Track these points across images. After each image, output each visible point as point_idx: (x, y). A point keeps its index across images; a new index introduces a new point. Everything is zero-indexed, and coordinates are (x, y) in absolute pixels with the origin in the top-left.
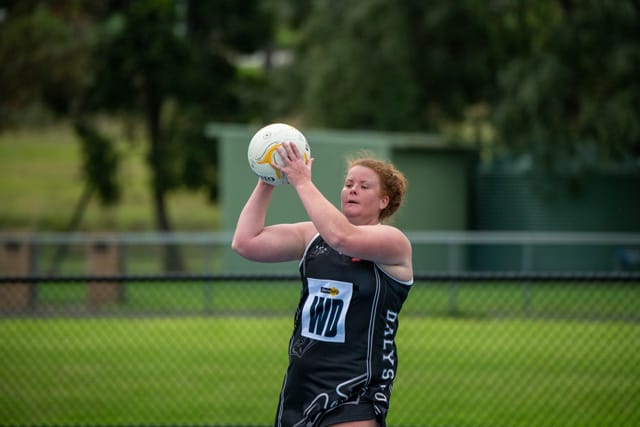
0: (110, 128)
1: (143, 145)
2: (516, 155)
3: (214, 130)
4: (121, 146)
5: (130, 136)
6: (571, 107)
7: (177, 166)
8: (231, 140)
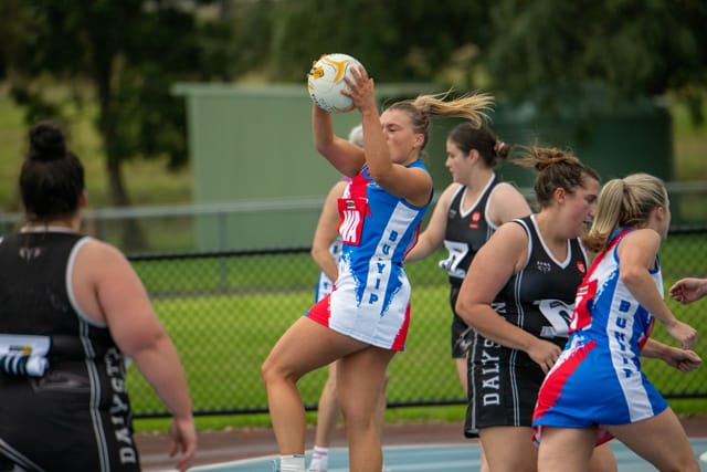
0: (54, 93)
1: (93, 110)
4: (70, 111)
6: (573, 46)
7: (133, 130)
8: (200, 96)
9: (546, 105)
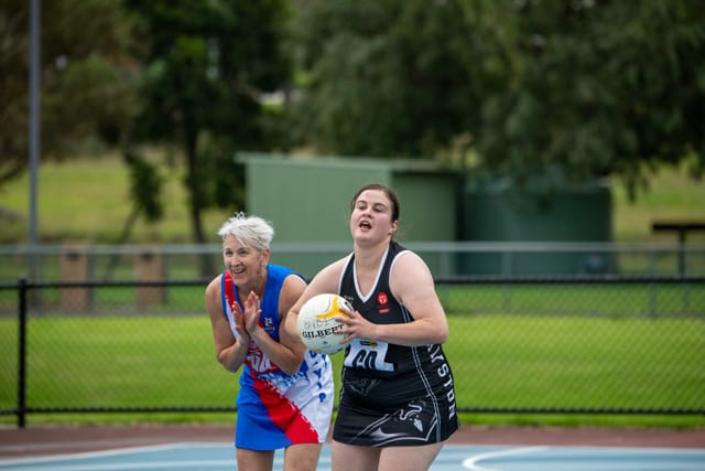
0: (153, 156)
1: (182, 170)
2: (497, 177)
3: (242, 157)
4: (163, 171)
5: (170, 163)
7: (210, 188)
8: (258, 165)
9: (521, 180)
